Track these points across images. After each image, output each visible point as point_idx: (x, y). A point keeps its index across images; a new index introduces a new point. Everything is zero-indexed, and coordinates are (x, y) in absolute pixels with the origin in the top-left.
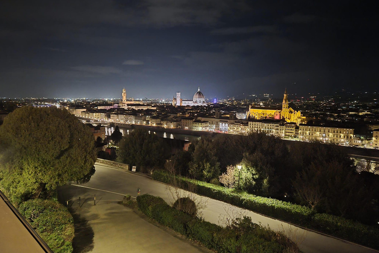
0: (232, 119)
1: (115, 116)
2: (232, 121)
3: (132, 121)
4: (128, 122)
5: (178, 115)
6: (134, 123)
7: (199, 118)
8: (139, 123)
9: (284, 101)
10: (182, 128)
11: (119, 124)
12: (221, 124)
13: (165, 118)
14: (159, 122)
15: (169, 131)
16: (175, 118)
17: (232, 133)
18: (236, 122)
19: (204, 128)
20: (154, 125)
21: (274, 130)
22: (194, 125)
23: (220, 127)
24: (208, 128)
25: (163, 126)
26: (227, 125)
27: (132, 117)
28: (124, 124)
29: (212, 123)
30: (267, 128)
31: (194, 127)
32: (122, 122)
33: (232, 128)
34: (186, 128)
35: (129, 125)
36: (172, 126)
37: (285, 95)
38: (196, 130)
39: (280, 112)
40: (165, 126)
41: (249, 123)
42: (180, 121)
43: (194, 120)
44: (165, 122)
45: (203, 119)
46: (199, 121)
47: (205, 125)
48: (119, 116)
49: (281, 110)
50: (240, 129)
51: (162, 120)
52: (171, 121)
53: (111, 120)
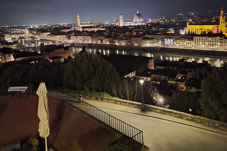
0: (176, 35)
1: (75, 37)
2: (177, 37)
3: (89, 41)
4: (86, 42)
5: (127, 34)
6: (90, 42)
7: (146, 36)
8: (94, 42)
9: (221, 17)
10: (132, 45)
11: (78, 43)
12: (166, 40)
13: (116, 37)
14: (111, 41)
15: (121, 48)
16: (125, 37)
17: (178, 48)
18: (181, 38)
19: (152, 44)
20: (108, 43)
21: (219, 43)
22: (143, 42)
23: (166, 43)
24: (155, 44)
25: (115, 44)
26: (172, 40)
27: (89, 37)
28: (82, 44)
29: (158, 40)
30: (211, 41)
31: (143, 44)
32: (81, 42)
33: (178, 43)
34: (136, 45)
35: (86, 44)
36: (123, 44)
37: (222, 12)
38: (145, 46)
39: (217, 27)
40: (117, 44)
41: (194, 38)
42: (130, 38)
43: (142, 38)
44: (117, 41)
45: (150, 36)
46: (147, 39)
47: (152, 41)
48: (78, 37)
49: (219, 24)
50: (185, 43)
51: (114, 38)
52: (122, 39)
53: (71, 41)
